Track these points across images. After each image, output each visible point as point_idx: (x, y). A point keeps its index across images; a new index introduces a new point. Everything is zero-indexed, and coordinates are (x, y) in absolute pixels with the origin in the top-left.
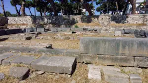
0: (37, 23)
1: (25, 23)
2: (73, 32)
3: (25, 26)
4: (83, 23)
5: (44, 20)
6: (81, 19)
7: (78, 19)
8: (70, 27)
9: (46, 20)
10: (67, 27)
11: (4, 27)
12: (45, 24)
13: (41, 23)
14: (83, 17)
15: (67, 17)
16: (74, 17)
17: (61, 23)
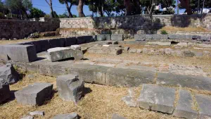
0: (100, 27)
1: (83, 26)
2: (173, 43)
3: (84, 32)
4: (175, 28)
5: (111, 23)
6: (172, 20)
7: (166, 20)
8: (152, 33)
9: (113, 22)
10: (147, 33)
11: (56, 32)
12: (113, 29)
13: (107, 27)
14: (175, 17)
15: (148, 18)
16: (160, 16)
17: (138, 27)
